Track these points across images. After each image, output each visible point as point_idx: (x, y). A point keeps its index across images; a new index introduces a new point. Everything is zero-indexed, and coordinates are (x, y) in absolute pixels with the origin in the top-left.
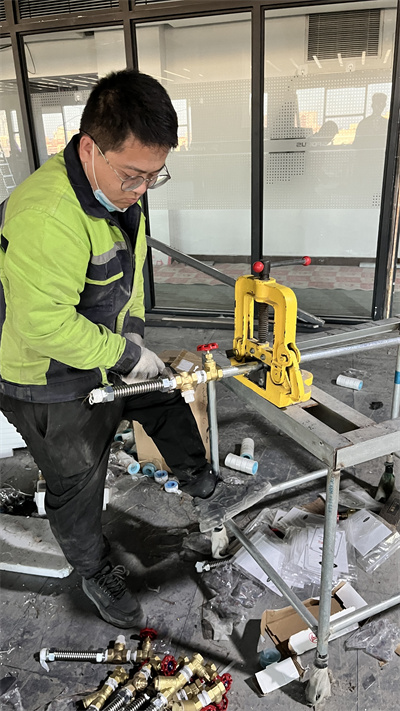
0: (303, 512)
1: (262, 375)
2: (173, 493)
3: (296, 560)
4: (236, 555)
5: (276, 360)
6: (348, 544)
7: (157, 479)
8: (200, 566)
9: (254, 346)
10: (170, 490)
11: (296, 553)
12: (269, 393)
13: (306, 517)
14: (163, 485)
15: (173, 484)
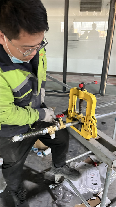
0: (85, 163)
1: (80, 126)
2: (40, 157)
3: (84, 182)
4: (63, 182)
5: (86, 121)
6: (100, 175)
7: (34, 151)
8: (51, 186)
9: (77, 115)
10: (39, 155)
11: (83, 180)
12: (83, 133)
13: (85, 165)
14: (36, 154)
15: (40, 153)
